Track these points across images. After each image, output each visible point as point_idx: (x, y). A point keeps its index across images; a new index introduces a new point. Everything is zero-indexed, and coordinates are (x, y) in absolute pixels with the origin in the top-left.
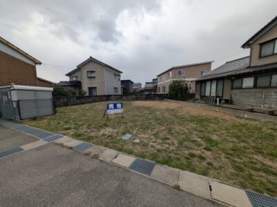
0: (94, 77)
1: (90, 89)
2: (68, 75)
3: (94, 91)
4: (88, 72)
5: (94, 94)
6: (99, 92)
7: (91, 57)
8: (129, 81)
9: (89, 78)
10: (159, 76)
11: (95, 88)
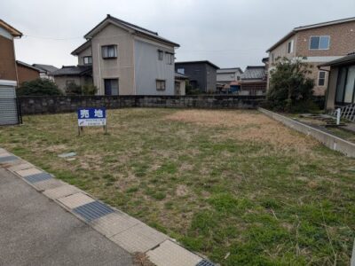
0: (114, 58)
1: (107, 81)
2: (75, 53)
3: (113, 86)
4: (103, 47)
5: (114, 93)
6: (123, 89)
7: (109, 16)
8: (207, 63)
9: (105, 59)
10: (271, 50)
11: (116, 80)
